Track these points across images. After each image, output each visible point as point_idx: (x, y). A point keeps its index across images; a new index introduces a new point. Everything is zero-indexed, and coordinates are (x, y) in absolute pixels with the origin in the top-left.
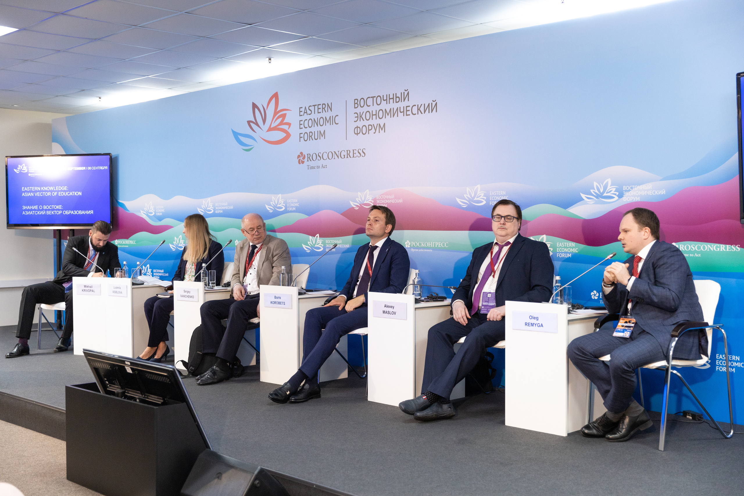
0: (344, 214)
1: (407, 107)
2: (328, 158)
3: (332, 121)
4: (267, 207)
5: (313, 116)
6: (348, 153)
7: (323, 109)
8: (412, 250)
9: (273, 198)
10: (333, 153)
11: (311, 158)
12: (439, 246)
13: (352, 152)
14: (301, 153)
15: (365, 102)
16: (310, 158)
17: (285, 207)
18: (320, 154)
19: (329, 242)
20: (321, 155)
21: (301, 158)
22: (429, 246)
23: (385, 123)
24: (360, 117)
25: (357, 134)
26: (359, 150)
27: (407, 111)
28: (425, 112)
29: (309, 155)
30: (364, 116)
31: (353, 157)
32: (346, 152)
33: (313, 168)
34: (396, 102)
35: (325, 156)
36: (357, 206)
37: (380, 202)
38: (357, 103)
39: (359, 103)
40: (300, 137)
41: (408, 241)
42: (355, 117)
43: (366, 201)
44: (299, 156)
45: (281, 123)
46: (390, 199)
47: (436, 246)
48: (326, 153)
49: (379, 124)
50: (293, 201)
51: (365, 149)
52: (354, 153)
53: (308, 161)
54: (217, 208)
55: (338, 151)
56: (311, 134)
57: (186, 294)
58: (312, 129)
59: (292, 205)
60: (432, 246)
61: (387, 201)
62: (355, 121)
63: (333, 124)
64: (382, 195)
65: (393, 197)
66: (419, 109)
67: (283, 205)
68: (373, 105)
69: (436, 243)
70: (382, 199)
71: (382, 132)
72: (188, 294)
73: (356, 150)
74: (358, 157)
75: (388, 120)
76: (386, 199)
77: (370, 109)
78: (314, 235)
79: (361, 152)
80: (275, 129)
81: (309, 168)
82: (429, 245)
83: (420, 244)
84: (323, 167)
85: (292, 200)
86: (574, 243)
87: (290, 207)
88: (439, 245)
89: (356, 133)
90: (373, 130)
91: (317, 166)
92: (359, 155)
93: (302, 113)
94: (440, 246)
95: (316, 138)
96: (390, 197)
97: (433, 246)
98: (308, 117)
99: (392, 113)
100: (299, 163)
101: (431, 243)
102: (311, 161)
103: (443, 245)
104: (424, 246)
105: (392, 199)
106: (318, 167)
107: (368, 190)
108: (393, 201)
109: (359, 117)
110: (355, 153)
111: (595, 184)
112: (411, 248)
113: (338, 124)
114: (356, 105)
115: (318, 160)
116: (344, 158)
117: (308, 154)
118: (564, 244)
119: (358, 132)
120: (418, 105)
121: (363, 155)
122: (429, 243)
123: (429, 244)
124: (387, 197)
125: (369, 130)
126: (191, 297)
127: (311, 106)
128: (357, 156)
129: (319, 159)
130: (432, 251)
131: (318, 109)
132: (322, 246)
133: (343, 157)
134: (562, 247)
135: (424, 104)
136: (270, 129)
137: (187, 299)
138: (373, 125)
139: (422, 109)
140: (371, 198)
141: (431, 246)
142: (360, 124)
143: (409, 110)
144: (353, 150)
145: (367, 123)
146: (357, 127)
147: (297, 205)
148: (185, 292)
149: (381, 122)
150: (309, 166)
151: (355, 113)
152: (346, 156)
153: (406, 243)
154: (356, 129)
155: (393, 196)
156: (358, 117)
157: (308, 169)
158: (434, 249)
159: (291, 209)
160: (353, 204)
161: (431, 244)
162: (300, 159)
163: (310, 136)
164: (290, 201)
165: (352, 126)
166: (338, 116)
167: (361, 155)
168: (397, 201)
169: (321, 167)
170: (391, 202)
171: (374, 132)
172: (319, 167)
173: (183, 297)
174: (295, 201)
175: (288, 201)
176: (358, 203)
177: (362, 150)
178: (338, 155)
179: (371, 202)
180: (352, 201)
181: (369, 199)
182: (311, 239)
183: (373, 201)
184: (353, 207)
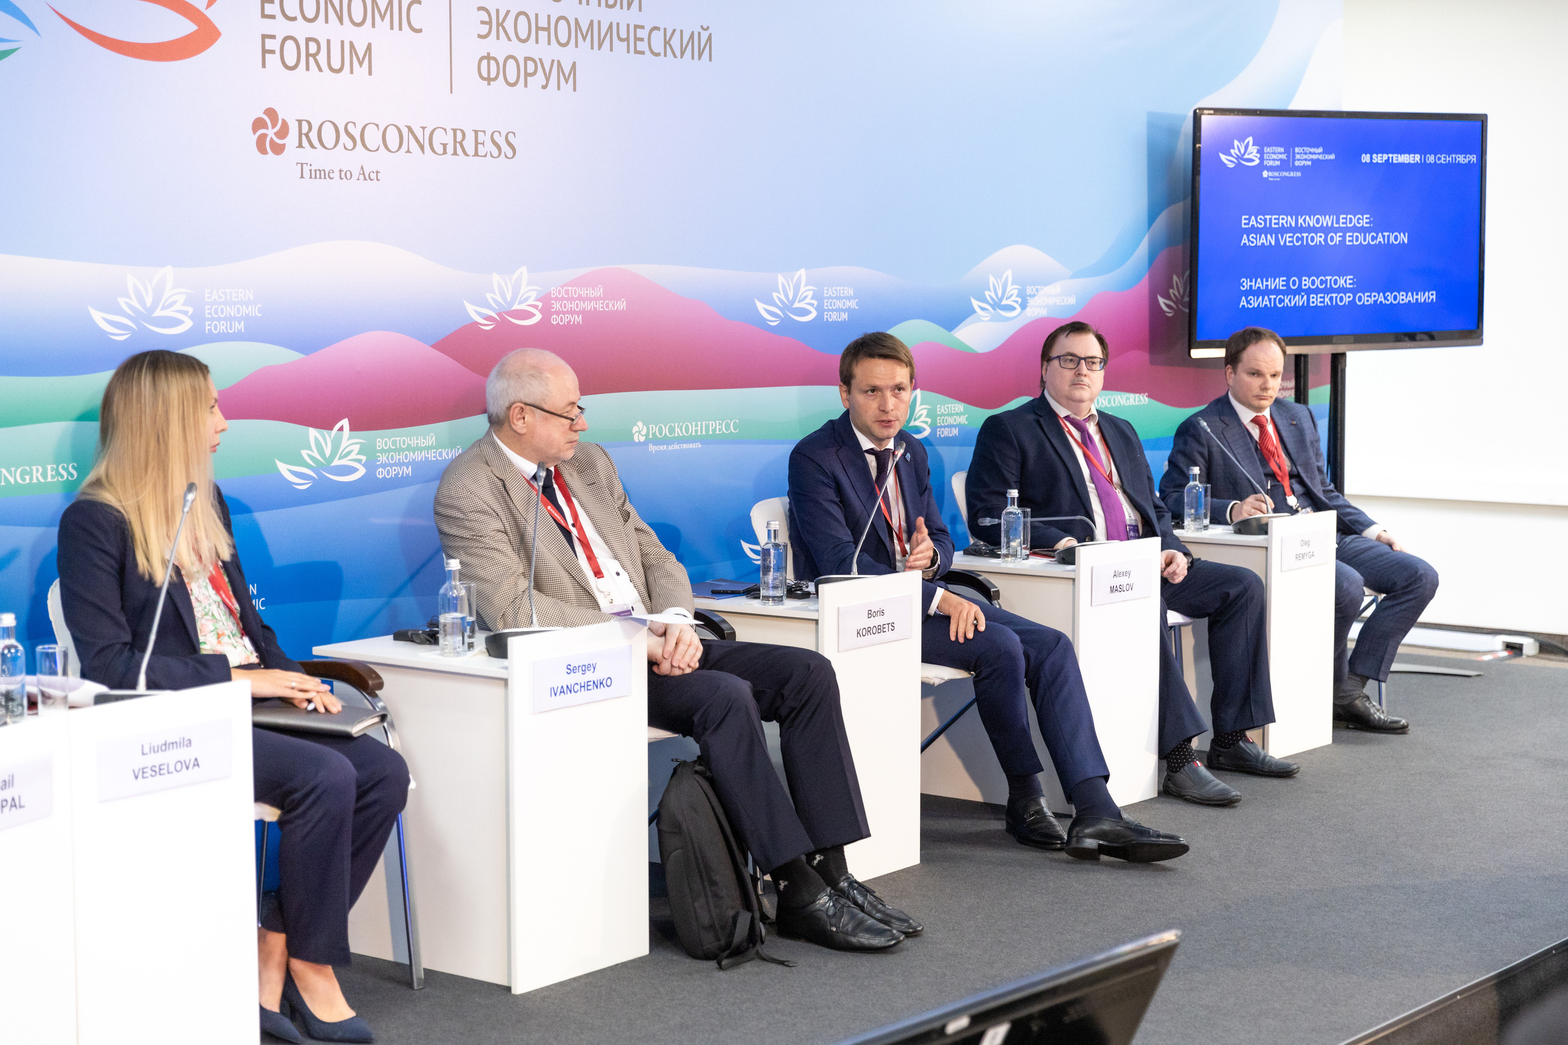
0: (442, 345)
1: (636, 27)
2: (382, 147)
3: (397, 14)
4: (99, 318)
6: (459, 138)
8: (652, 448)
9: (131, 281)
10: (405, 131)
11: (313, 135)
12: (717, 432)
13: (470, 136)
14: (271, 113)
16: (307, 135)
17: (192, 318)
19: (390, 444)
20: (356, 133)
21: (271, 133)
22: (694, 434)
23: (574, 64)
24: (498, 25)
25: (489, 80)
27: (636, 39)
28: (682, 53)
30: (509, 25)
31: (476, 154)
33: (320, 174)
34: (608, 6)
35: (373, 138)
36: (489, 318)
37: (561, 306)
40: (265, 52)
41: (640, 424)
42: (483, 22)
43: (520, 303)
44: (258, 124)
46: (590, 299)
47: (711, 433)
48: (377, 125)
49: (558, 61)
50: (234, 295)
51: (514, 133)
52: (477, 143)
53: (300, 146)
55: (424, 128)
56: (313, 45)
57: (578, 678)
58: (318, 30)
59: (231, 311)
60: (701, 432)
61: (583, 305)
62: (480, 36)
63: (400, 29)
64: (568, 284)
65: (599, 292)
66: (667, 42)
67: (184, 313)
69: (710, 422)
70: (567, 299)
71: (566, 88)
72: (590, 676)
73: (484, 132)
74: (492, 156)
75: (580, 54)
76: (580, 298)
77: (531, 6)
78: (326, 423)
79: (501, 141)
81: (306, 174)
82: (692, 430)
83: (672, 430)
84: (365, 176)
85: (228, 291)
86: (963, 404)
87: (219, 319)
88: (717, 427)
89: (485, 75)
90: (540, 77)
91: (341, 171)
92: (495, 152)
94: (720, 430)
95: (336, 65)
96: (590, 293)
97: (704, 433)
99: (600, 36)
100: (262, 149)
101: (699, 423)
102: (312, 146)
103: (728, 427)
104: (681, 435)
105: (596, 299)
106: (345, 175)
107: (523, 270)
109: (494, 24)
110: (483, 144)
111: (992, 279)
112: (646, 443)
113: (420, 31)
115: (345, 148)
116: (445, 152)
117: (300, 122)
118: (948, 407)
119: (493, 75)
120: (665, 29)
121: (510, 154)
122: (694, 424)
123: (694, 428)
124: (584, 292)
125: (527, 75)
126: (599, 685)
128: (489, 153)
130: (700, 446)
132: (359, 461)
133: (439, 149)
134: (945, 415)
135: (682, 31)
137: (584, 695)
138: (541, 60)
139: (675, 43)
140: (534, 295)
141: (699, 433)
142: (499, 48)
143: (642, 40)
144: (476, 132)
145: (521, 51)
146: (488, 57)
147: (253, 311)
148: (571, 669)
149: (566, 56)
150: (306, 169)
151: (480, 9)
152: (450, 149)
153: (635, 429)
154: (485, 62)
155: (600, 288)
156: (490, 23)
157: (302, 177)
158: (706, 440)
159: (222, 327)
160: (474, 313)
161: (699, 428)
162: (263, 137)
163: (308, 55)
164: (220, 297)
165: (470, 49)
167: (503, 154)
168: (610, 305)
169: (355, 176)
170: (595, 308)
171: (544, 84)
172: (348, 173)
173: (562, 694)
174: (245, 296)
175: (207, 295)
176: (492, 309)
177: (504, 136)
178: (421, 141)
179: (536, 307)
180: (473, 303)
181: (528, 298)
182: (316, 439)
183: (540, 305)
184: (477, 323)
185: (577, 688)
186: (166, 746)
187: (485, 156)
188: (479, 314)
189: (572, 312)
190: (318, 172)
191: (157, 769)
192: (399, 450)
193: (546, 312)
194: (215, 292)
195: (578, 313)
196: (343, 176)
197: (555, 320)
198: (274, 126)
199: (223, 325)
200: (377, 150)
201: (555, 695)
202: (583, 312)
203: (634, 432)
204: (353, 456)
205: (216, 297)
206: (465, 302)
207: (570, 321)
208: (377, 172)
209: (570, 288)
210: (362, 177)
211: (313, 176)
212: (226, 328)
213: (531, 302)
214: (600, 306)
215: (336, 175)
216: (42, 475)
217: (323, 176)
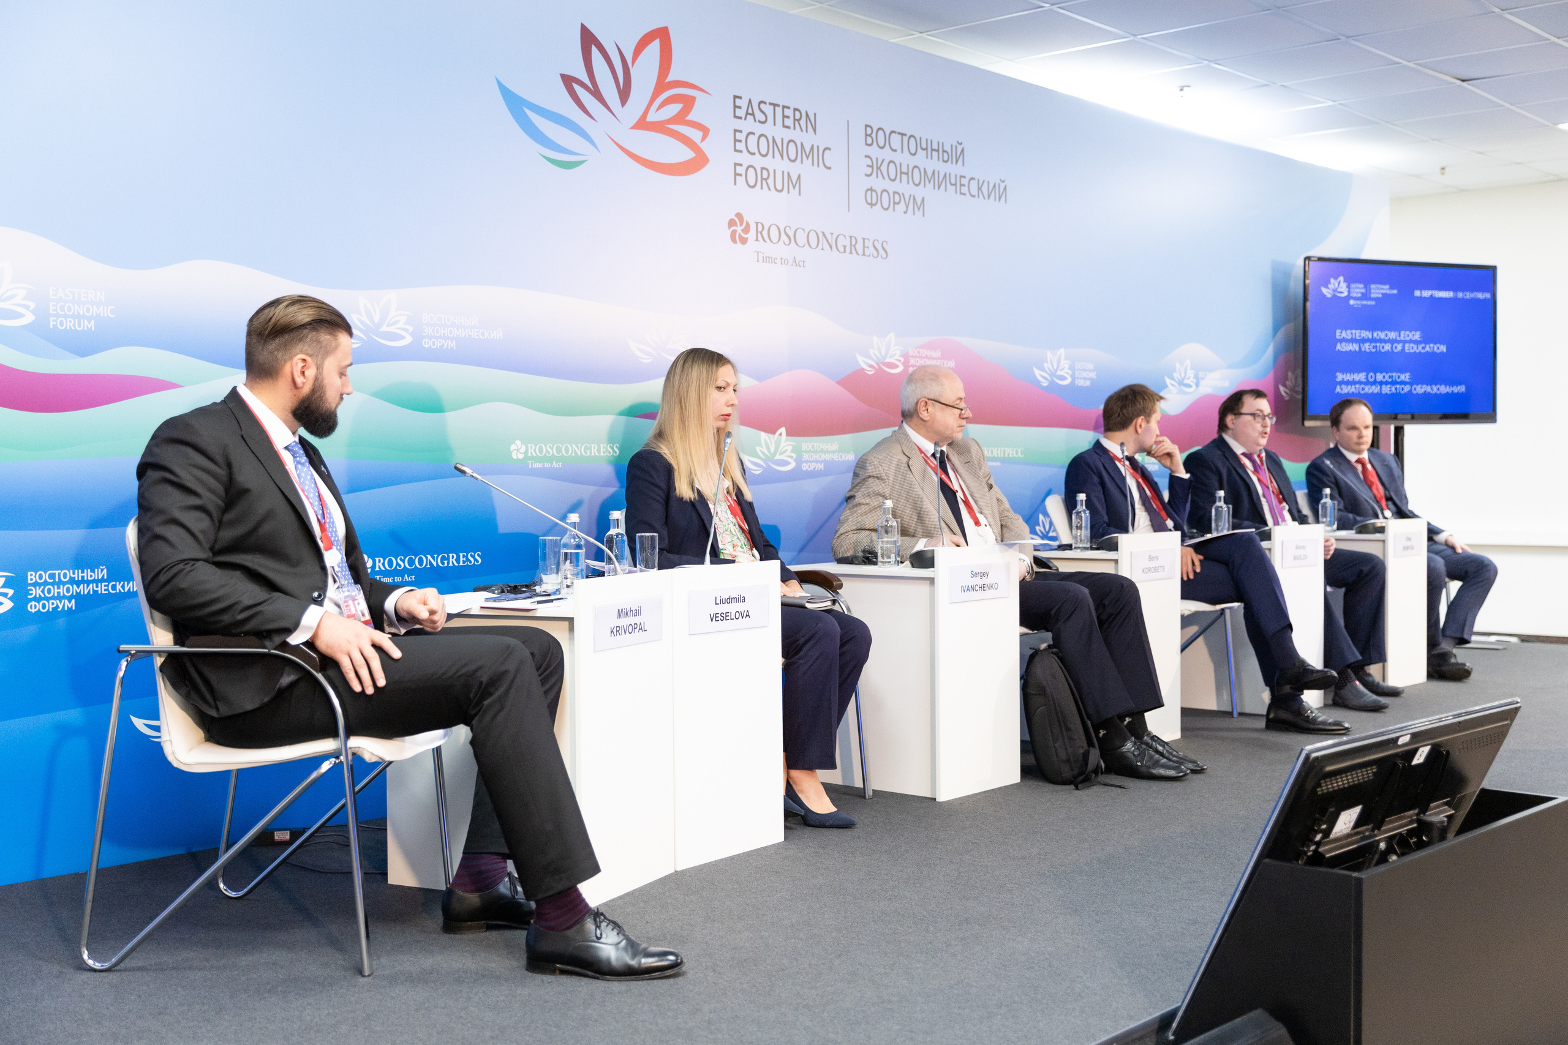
0: (842, 383)
1: (961, 177)
2: (807, 245)
3: (816, 155)
4: (633, 346)
5: (769, 129)
6: (853, 243)
7: (796, 122)
10: (821, 235)
11: (765, 233)
12: (1011, 456)
13: (860, 242)
14: (739, 215)
15: (888, 140)
16: (761, 233)
18: (787, 229)
19: (810, 447)
20: (791, 234)
21: (739, 229)
22: (996, 455)
23: (923, 198)
24: (877, 168)
25: (872, 205)
26: (876, 242)
27: (961, 185)
28: (989, 197)
29: (760, 225)
30: (884, 168)
31: (864, 254)
32: (848, 239)
33: (769, 260)
34: (944, 161)
35: (801, 238)
36: (871, 366)
38: (870, 135)
39: (874, 135)
40: (736, 174)
42: (868, 166)
43: (890, 357)
44: (732, 223)
45: (680, 119)
47: (1006, 456)
48: (804, 230)
49: (914, 196)
51: (887, 242)
52: (864, 247)
53: (757, 240)
55: (832, 234)
56: (765, 172)
60: (1000, 454)
62: (866, 175)
63: (818, 166)
64: (919, 347)
65: (938, 354)
66: (979, 189)
68: (902, 152)
69: (1006, 449)
70: (919, 357)
71: (919, 214)
72: (984, 581)
73: (869, 240)
74: (873, 256)
75: (926, 192)
77: (897, 157)
78: (771, 430)
79: (879, 247)
80: (659, 127)
81: (761, 259)
84: (796, 263)
88: (1011, 453)
90: (902, 206)
91: (781, 259)
92: (875, 254)
93: (741, 113)
95: (779, 187)
96: (934, 354)
97: (1002, 456)
98: (759, 129)
99: (939, 181)
100: (734, 240)
102: (764, 240)
103: (1017, 453)
107: (892, 335)
109: (875, 167)
110: (868, 247)
111: (1178, 366)
113: (830, 168)
114: (869, 141)
115: (784, 244)
116: (845, 252)
117: (757, 223)
119: (874, 202)
120: (978, 180)
121: (884, 255)
122: (996, 449)
123: (996, 452)
124: (930, 353)
125: (895, 203)
126: (991, 587)
127: (765, 103)
128: (871, 255)
129: (787, 241)
130: (1000, 464)
131: (784, 117)
132: (791, 457)
133: (841, 249)
135: (988, 182)
136: (642, 124)
138: (903, 194)
139: (985, 189)
140: (898, 353)
141: (999, 456)
142: (879, 184)
143: (964, 185)
144: (864, 239)
145: (892, 187)
146: (871, 190)
148: (974, 575)
149: (919, 192)
150: (761, 256)
151: (866, 156)
152: (848, 250)
154: (869, 192)
155: (939, 352)
156: (872, 166)
157: (758, 261)
158: (1003, 461)
160: (863, 362)
161: (999, 452)
162: (734, 232)
163: (762, 179)
165: (860, 183)
166: (829, 149)
169: (790, 263)
171: (905, 210)
172: (786, 261)
176: (873, 360)
177: (881, 242)
178: (831, 243)
179: (900, 361)
180: (861, 355)
181: (894, 355)
182: (765, 440)
183: (902, 360)
184: (863, 369)
185: (977, 588)
186: (730, 600)
187: (869, 256)
188: (866, 363)
190: (768, 258)
191: (724, 616)
192: (816, 452)
193: (906, 364)
196: (783, 262)
198: (741, 225)
200: (804, 246)
201: (964, 591)
204: (788, 453)
206: (857, 354)
208: (804, 261)
209: (920, 350)
210: (794, 264)
211: (765, 261)
213: (897, 357)
215: (778, 261)
216: (597, 450)
217: (770, 262)
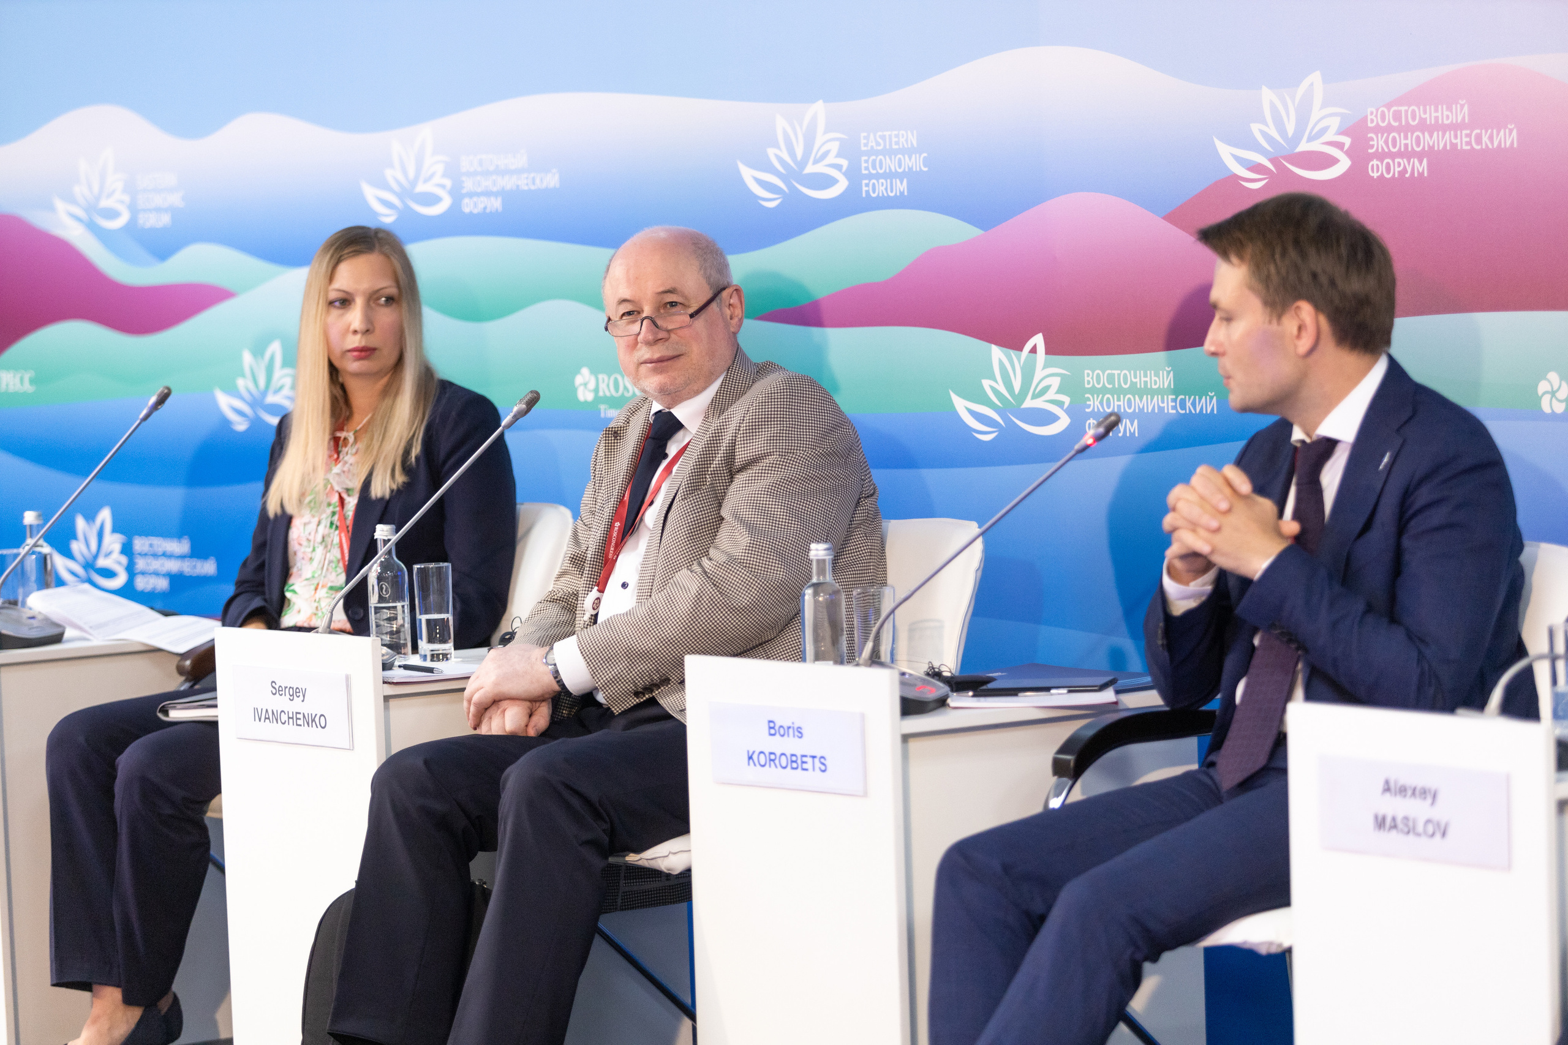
4: (748, 175)
9: (781, 124)
17: (846, 174)
19: (1104, 379)
36: (1256, 168)
37: (1386, 142)
41: (1553, 376)
43: (1311, 139)
46: (1445, 128)
50: (894, 140)
54: (469, 185)
57: (281, 703)
59: (890, 164)
61: (1427, 140)
64: (1399, 101)
65: (1461, 113)
67: (838, 167)
70: (1398, 130)
72: (296, 706)
76: (1423, 126)
78: (1014, 340)
85: (887, 133)
87: (878, 176)
96: (1445, 116)
105: (1455, 127)
107: (1316, 78)
108: (1465, 140)
124: (1430, 115)
126: (311, 721)
132: (1060, 404)
137: (290, 731)
140: (1334, 123)
147: (916, 163)
148: (277, 690)
153: (1543, 387)
155: (1462, 106)
159: (881, 188)
160: (1232, 160)
164: (878, 144)
168: (1484, 139)
170: (1454, 146)
173: (267, 721)
174: (907, 141)
175: (863, 141)
179: (1339, 146)
180: (1229, 142)
181: (1324, 130)
182: (1001, 364)
183: (1347, 141)
184: (1236, 178)
185: (284, 717)
188: (1238, 159)
189: (1407, 154)
192: (1118, 391)
193: (1360, 154)
194: (872, 136)
195: (1420, 156)
197: (1376, 169)
199: (882, 184)
201: (260, 720)
202: (1429, 154)
203: (1540, 391)
205: (874, 144)
206: (1216, 140)
207: (1405, 170)
209: (1403, 109)
212: (886, 189)
213: (1330, 136)
214: (1463, 141)
